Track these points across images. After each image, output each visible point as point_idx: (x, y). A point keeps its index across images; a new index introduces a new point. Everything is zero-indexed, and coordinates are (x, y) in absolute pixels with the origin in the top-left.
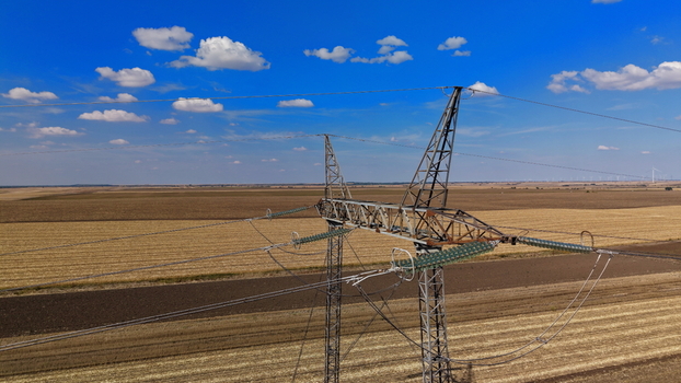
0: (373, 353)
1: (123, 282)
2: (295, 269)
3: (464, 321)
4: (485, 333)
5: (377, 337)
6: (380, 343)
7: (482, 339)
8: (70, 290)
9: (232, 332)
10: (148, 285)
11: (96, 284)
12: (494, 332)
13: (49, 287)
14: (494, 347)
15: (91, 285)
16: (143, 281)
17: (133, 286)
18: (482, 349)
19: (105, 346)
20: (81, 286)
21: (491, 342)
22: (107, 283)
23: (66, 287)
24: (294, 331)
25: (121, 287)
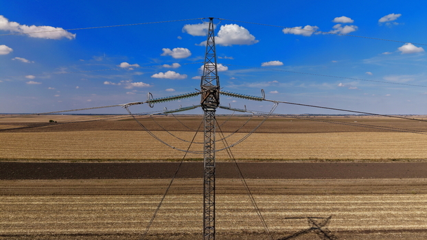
0: (270, 204)
1: (150, 160)
2: (245, 159)
3: (340, 194)
4: (353, 202)
5: (279, 197)
6: (278, 200)
7: (349, 204)
8: (123, 162)
9: (194, 186)
10: (162, 161)
11: (136, 160)
12: (359, 202)
13: (114, 160)
14: (354, 210)
15: (133, 160)
16: (160, 160)
17: (154, 162)
18: (345, 210)
19: (128, 187)
20: (129, 160)
21: (353, 207)
22: (142, 160)
23: (122, 160)
24: (228, 189)
25: (148, 162)
